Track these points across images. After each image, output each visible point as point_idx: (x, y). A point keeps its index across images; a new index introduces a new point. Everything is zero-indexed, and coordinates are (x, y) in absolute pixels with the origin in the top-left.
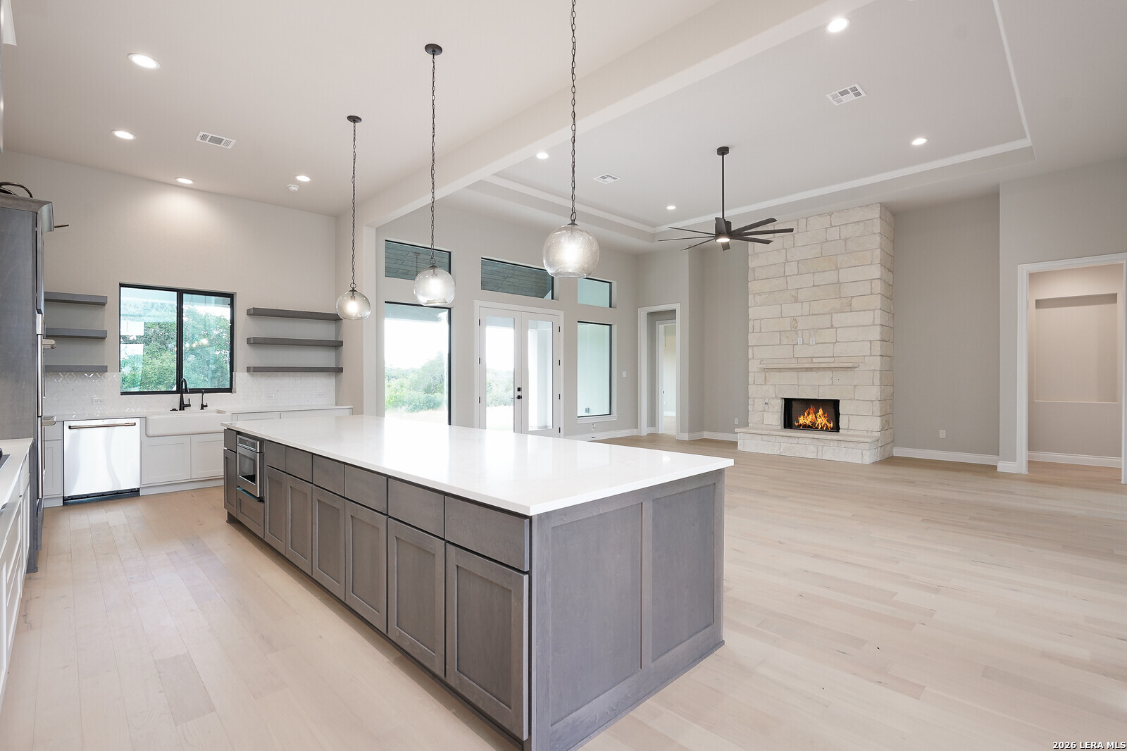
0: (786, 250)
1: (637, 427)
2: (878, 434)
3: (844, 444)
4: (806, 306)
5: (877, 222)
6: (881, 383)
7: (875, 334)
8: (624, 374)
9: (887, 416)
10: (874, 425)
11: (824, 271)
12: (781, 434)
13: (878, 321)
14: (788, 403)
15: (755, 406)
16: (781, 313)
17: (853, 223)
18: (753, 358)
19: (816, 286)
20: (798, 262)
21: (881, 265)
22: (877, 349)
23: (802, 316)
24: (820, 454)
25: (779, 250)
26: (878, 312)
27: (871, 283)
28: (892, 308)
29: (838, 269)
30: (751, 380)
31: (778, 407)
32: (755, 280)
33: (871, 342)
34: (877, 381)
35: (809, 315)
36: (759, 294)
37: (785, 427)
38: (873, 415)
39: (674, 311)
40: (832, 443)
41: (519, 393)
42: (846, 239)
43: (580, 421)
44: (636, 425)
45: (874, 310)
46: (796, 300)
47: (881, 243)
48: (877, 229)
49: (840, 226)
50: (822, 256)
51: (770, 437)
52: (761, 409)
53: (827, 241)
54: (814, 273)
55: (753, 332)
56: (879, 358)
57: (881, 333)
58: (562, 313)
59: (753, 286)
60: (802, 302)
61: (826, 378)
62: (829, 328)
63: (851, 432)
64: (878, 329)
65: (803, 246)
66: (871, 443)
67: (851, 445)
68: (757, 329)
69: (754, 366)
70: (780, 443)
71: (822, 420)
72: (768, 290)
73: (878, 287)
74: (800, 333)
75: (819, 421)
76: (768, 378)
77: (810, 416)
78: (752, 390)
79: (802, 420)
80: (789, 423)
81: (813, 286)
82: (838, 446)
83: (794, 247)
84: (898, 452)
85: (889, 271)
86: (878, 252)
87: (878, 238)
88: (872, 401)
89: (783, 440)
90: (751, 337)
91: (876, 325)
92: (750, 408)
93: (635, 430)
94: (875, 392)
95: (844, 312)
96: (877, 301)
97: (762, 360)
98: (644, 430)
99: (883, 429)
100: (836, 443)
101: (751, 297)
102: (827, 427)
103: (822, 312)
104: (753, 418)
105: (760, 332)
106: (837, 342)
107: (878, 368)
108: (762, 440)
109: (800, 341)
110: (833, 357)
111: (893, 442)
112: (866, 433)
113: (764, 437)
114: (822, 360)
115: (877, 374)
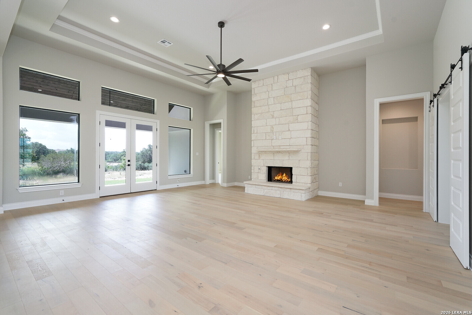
0: (269, 92)
1: (204, 180)
2: (309, 185)
3: (293, 190)
4: (277, 119)
5: (310, 77)
6: (311, 159)
7: (309, 134)
8: (197, 154)
9: (315, 176)
10: (308, 180)
11: (286, 102)
12: (266, 185)
13: (310, 128)
14: (270, 169)
15: (255, 170)
16: (266, 124)
17: (299, 78)
18: (254, 146)
19: (283, 110)
20: (274, 98)
21: (312, 99)
22: (309, 142)
23: (276, 125)
24: (282, 195)
25: (265, 92)
26: (310, 123)
27: (307, 108)
28: (318, 122)
29: (291, 101)
30: (253, 157)
31: (265, 171)
32: (255, 107)
33: (306, 138)
34: (309, 158)
35: (279, 124)
36: (257, 114)
37: (268, 181)
38: (307, 175)
39: (220, 123)
40: (288, 190)
41: (129, 163)
42: (296, 86)
43: (170, 177)
44: (204, 179)
45: (308, 122)
46: (273, 117)
47: (311, 88)
48: (310, 81)
49: (293, 79)
50: (285, 95)
51: (259, 186)
52: (257, 172)
53: (287, 87)
54: (281, 103)
55: (254, 133)
56: (310, 146)
57: (312, 134)
58: (158, 122)
59: (254, 110)
60: (276, 118)
61: (286, 157)
62: (288, 131)
63: (298, 184)
64: (310, 131)
65: (276, 90)
66: (305, 190)
67: (297, 191)
68: (256, 132)
69: (254, 150)
70: (264, 189)
71: (285, 178)
72: (260, 112)
73: (310, 110)
74: (275, 133)
75: (284, 178)
76: (260, 156)
77: (280, 177)
78: (253, 162)
79: (276, 178)
80: (270, 179)
81: (281, 110)
82: (290, 191)
83: (272, 90)
84: (321, 193)
85: (317, 103)
86: (310, 92)
87: (310, 85)
88: (307, 168)
89: (266, 188)
90: (253, 135)
91: (309, 129)
92: (252, 171)
93: (203, 181)
94: (308, 164)
95: (294, 123)
96: (309, 117)
97: (258, 147)
98: (208, 181)
99: (312, 182)
100: (289, 190)
101: (253, 115)
102: (287, 181)
103: (284, 123)
104: (254, 176)
105: (257, 133)
106: (291, 138)
107: (310, 151)
108: (256, 188)
109: (274, 137)
110: (290, 145)
111: (318, 188)
112: (304, 184)
113: (257, 186)
114: (285, 147)
115: (310, 154)
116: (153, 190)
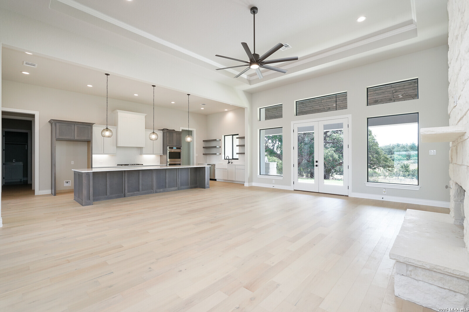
41: (317, 164)
43: (369, 185)
58: (350, 116)
116: (344, 195)
